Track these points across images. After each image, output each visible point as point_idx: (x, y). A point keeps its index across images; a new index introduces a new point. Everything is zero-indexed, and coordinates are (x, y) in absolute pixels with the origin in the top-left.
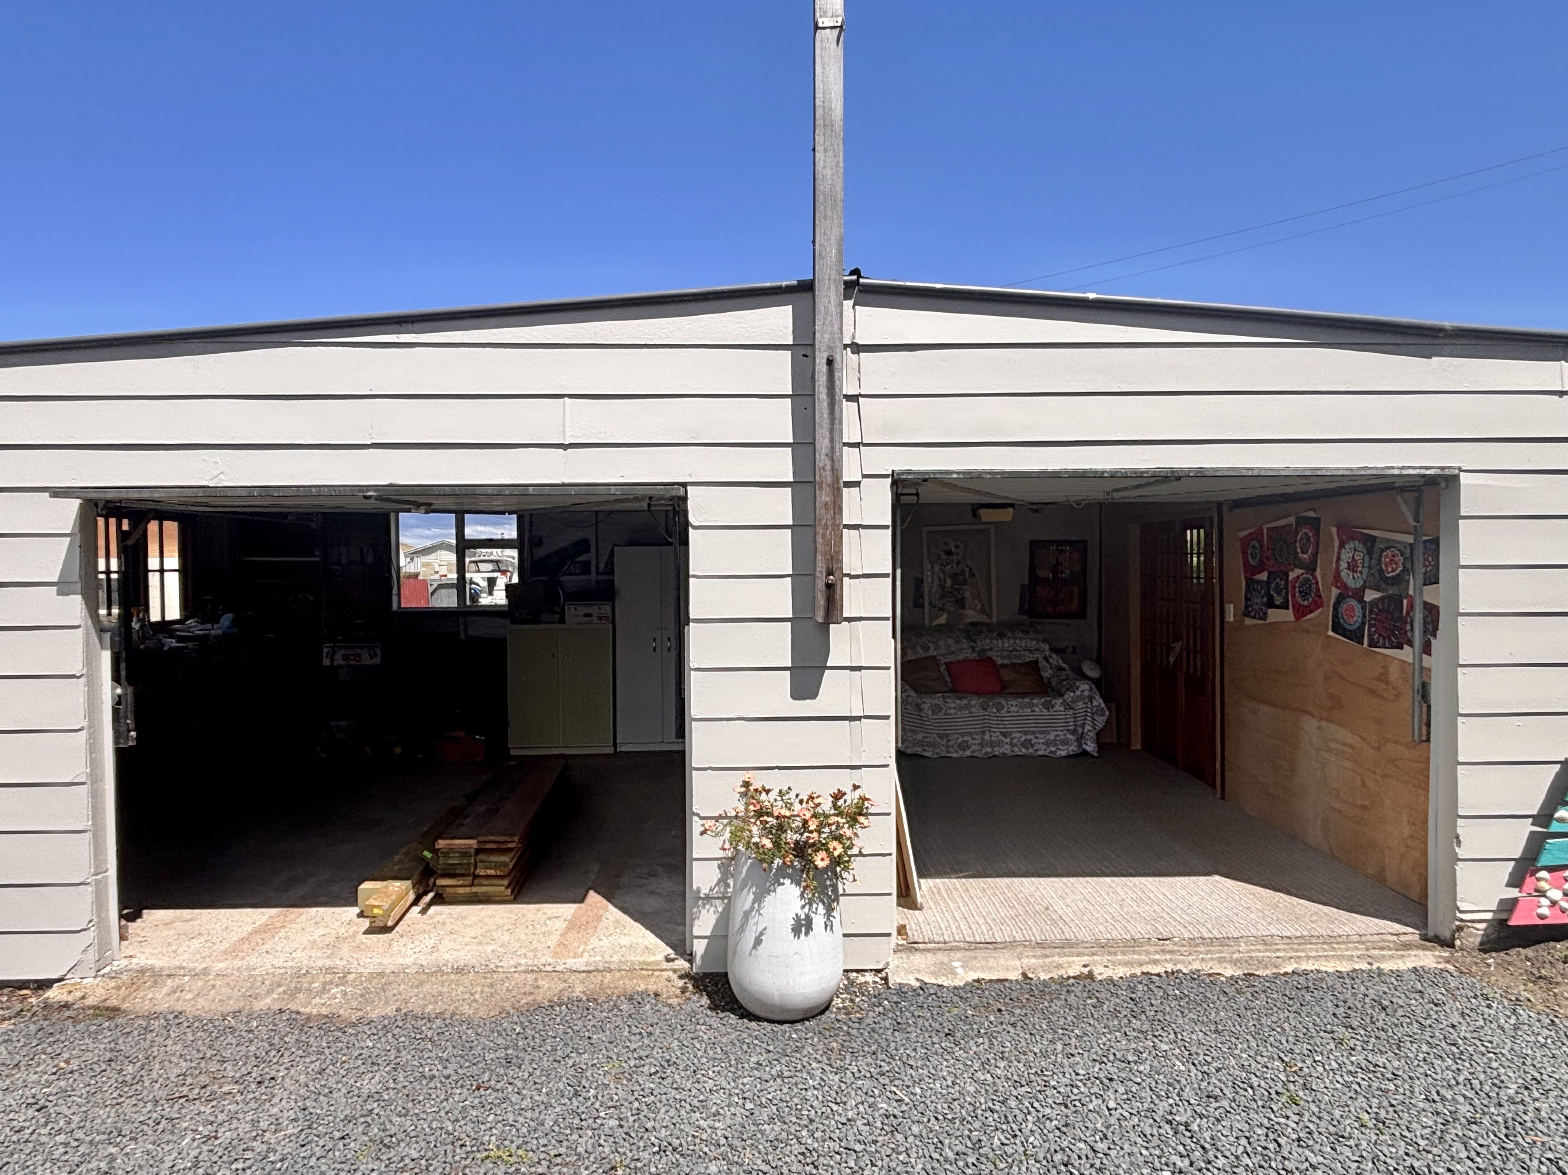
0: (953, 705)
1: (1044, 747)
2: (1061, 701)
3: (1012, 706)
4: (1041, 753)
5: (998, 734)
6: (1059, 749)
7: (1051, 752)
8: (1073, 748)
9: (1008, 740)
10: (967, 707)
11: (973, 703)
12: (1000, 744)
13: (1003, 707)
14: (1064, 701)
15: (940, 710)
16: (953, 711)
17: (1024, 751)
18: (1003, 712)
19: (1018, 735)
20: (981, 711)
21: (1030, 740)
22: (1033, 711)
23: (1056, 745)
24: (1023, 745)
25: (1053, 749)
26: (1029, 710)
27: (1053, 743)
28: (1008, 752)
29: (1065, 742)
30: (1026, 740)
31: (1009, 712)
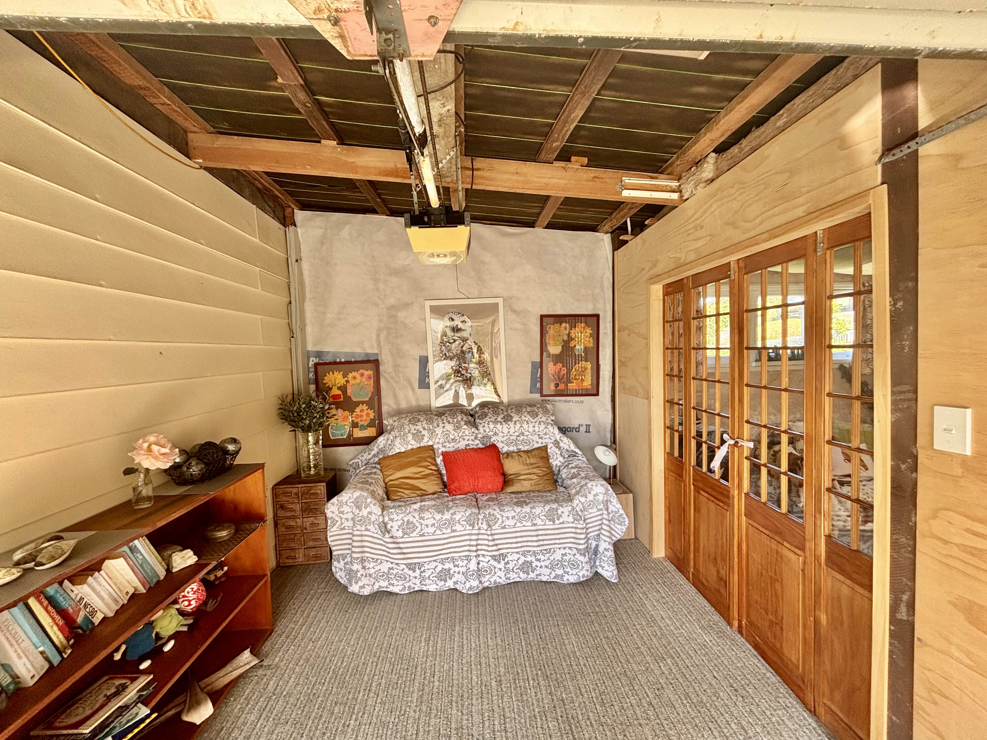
0: (430, 522)
1: (548, 571)
2: (570, 508)
3: (508, 518)
4: (544, 579)
5: (488, 558)
6: (567, 573)
7: (557, 576)
8: (584, 572)
9: (502, 565)
10: (451, 523)
11: (457, 517)
12: (491, 570)
13: (496, 520)
14: (573, 508)
15: (415, 528)
16: (431, 530)
17: (523, 576)
18: (496, 527)
19: (516, 557)
20: (468, 527)
21: (531, 562)
22: (535, 525)
23: (563, 566)
24: (522, 568)
25: (560, 572)
26: (529, 524)
27: (560, 563)
28: (503, 581)
29: (574, 565)
30: (526, 562)
31: (504, 527)
